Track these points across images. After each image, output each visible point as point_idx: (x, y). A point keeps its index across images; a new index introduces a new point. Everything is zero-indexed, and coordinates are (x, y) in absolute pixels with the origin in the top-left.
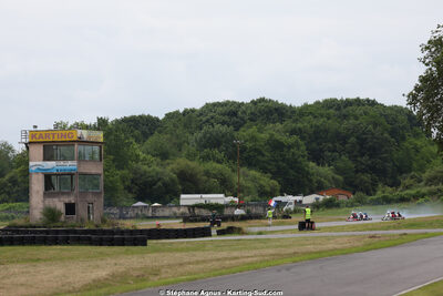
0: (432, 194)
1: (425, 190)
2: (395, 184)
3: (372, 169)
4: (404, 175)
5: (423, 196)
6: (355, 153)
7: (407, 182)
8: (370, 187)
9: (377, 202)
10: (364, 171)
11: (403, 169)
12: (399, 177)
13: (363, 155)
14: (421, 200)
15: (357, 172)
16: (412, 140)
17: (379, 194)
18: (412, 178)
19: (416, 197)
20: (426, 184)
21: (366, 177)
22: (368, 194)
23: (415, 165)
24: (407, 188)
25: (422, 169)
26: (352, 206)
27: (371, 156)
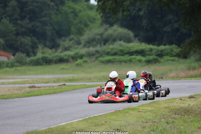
0: (90, 55)
1: (83, 51)
2: (55, 46)
3: (32, 32)
4: (63, 38)
5: (81, 57)
6: (16, 16)
7: (67, 43)
8: (30, 50)
9: (37, 63)
10: (24, 34)
11: (62, 32)
12: (58, 41)
13: (23, 18)
14: (79, 61)
15: (17, 34)
16: (72, 4)
17: (39, 55)
18: (70, 40)
19: (74, 58)
20: (85, 46)
21: (27, 40)
22: (28, 55)
23: (73, 29)
24: (66, 49)
25: (80, 32)
26: (12, 66)
27: (31, 20)
